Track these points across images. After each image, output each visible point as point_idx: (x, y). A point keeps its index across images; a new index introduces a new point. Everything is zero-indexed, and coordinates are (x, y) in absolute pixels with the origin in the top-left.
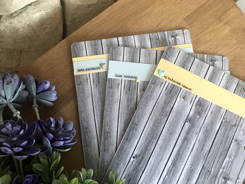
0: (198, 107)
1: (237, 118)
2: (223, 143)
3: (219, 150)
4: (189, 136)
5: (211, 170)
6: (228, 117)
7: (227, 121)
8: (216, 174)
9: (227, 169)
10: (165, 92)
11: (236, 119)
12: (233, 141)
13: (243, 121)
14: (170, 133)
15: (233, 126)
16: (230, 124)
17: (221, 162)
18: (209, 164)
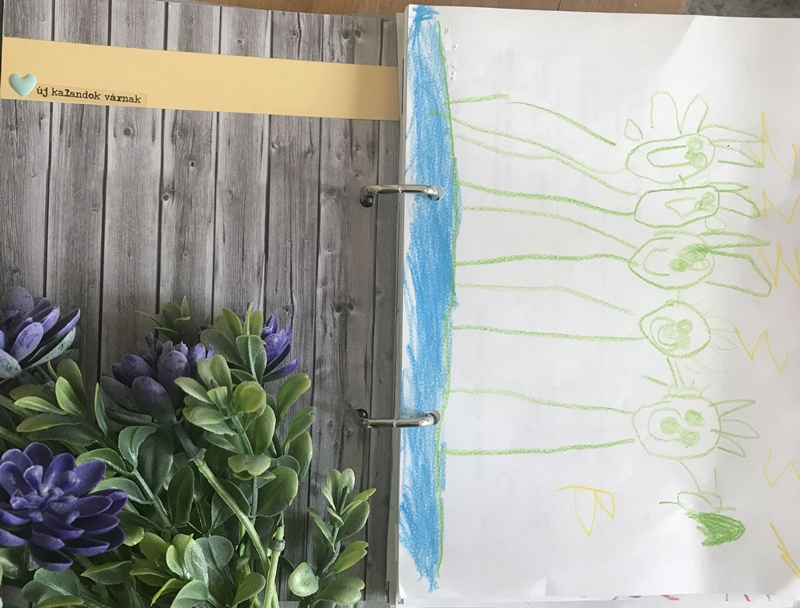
0: (180, 141)
1: (307, 127)
2: (298, 215)
3: (293, 239)
4: (189, 235)
5: (292, 302)
6: (283, 135)
7: (285, 148)
8: (310, 308)
9: (333, 280)
10: (64, 139)
11: (308, 130)
12: (322, 196)
13: (329, 129)
14: (128, 251)
15: (306, 157)
16: (295, 152)
17: (310, 268)
18: (279, 289)
